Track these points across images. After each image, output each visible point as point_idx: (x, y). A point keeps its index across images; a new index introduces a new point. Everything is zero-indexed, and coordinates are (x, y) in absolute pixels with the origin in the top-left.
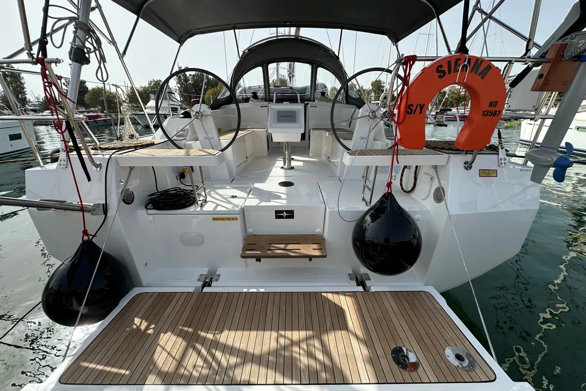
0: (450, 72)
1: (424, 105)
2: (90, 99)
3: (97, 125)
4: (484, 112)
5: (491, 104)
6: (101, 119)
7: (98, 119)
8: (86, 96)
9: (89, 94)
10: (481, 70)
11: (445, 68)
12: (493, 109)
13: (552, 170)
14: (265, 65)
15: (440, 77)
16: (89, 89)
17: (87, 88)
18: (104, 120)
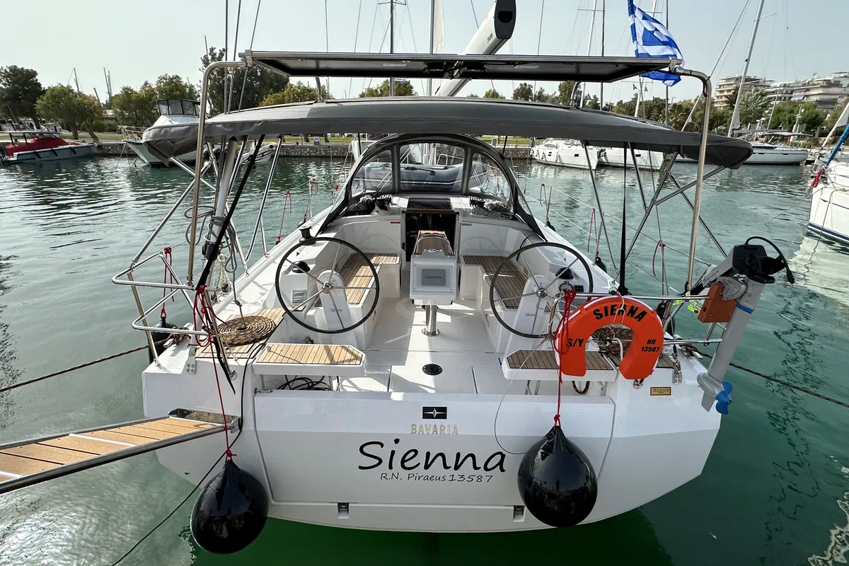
0: (607, 315)
1: (583, 340)
2: (46, 107)
3: (56, 158)
4: (643, 348)
5: (649, 342)
6: (65, 147)
7: (61, 147)
8: (39, 101)
9: (45, 98)
10: (636, 314)
11: (603, 312)
12: (651, 346)
13: (716, 402)
14: (395, 147)
15: (597, 318)
16: (42, 86)
17: (39, 85)
18: (70, 148)
